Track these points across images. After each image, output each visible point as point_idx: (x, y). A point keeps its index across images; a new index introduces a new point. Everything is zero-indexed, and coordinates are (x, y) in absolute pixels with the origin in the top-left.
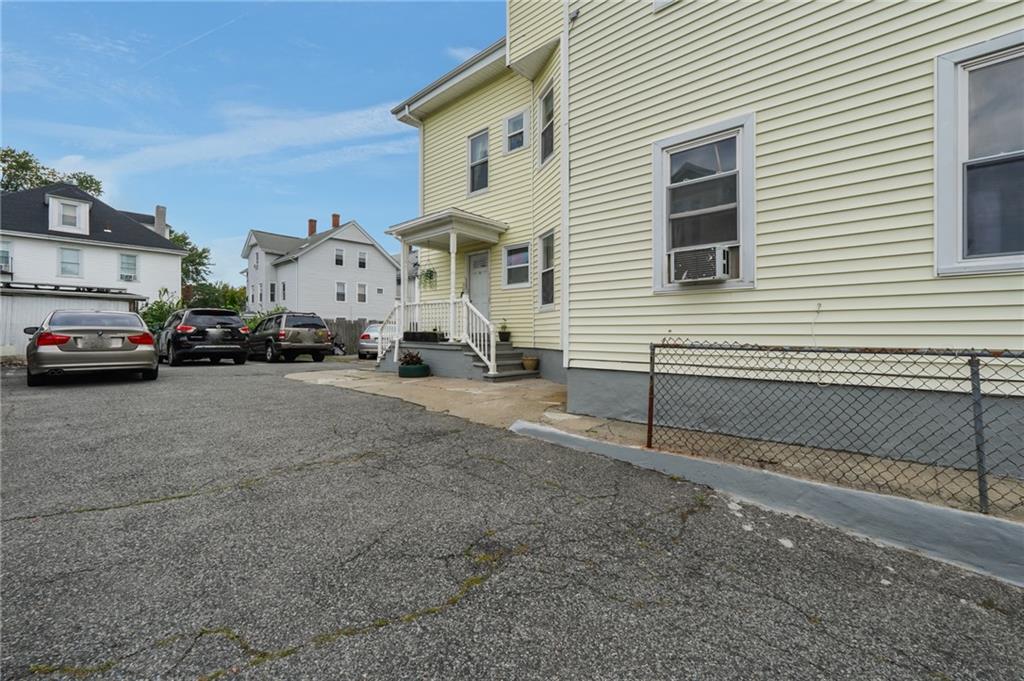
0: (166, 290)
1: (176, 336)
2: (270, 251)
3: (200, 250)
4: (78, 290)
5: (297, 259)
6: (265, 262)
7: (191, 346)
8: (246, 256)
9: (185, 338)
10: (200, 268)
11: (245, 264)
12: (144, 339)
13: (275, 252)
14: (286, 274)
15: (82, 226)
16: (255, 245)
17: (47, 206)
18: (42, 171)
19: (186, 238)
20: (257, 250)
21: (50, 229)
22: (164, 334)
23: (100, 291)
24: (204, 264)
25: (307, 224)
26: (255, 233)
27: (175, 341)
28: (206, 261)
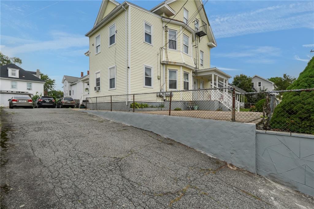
0: (38, 92)
1: (39, 102)
2: (69, 81)
3: (52, 80)
4: (17, 92)
5: (76, 84)
6: (68, 84)
7: (42, 104)
8: (63, 82)
9: (40, 102)
10: (52, 86)
11: (63, 85)
12: (31, 101)
13: (71, 82)
14: (73, 88)
15: (17, 76)
16: (65, 80)
17: (8, 70)
18: (4, 57)
19: (47, 76)
20: (66, 81)
21: (9, 76)
22: (36, 102)
23: (22, 92)
24: (53, 84)
25: (81, 73)
26: (65, 76)
27: (38, 103)
28: (54, 83)
